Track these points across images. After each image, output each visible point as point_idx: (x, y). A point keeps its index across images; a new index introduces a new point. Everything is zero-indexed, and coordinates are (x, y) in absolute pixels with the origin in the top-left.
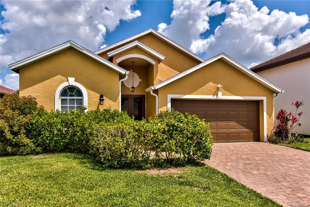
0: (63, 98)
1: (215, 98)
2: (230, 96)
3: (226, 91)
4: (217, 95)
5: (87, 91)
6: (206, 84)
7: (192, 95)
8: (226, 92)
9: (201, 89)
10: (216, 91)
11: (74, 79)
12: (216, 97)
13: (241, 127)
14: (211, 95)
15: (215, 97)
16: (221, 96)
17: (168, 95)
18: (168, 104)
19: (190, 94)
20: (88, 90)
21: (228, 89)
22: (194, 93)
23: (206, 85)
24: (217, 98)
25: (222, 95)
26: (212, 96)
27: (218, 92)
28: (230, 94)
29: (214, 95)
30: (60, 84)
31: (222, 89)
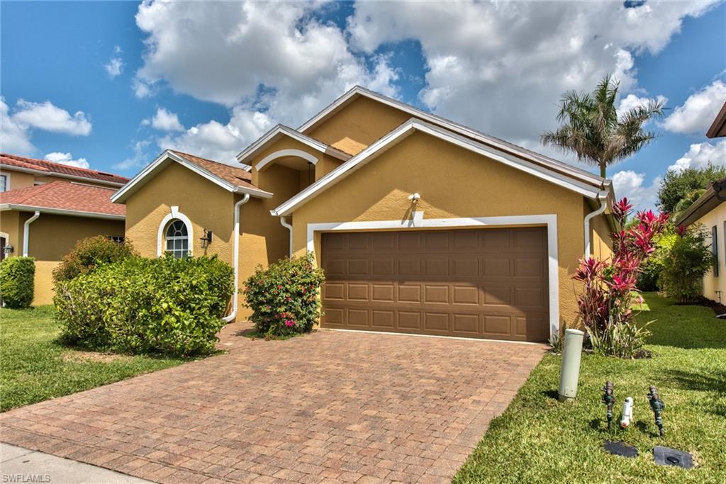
0: (169, 238)
1: (406, 226)
2: (444, 220)
3: (435, 207)
4: (411, 218)
5: (193, 226)
6: (386, 195)
7: (357, 221)
8: (435, 209)
9: (374, 208)
10: (408, 211)
11: (177, 208)
12: (410, 224)
13: (490, 298)
14: (397, 219)
15: (406, 224)
16: (420, 221)
17: (308, 225)
18: (308, 244)
19: (351, 220)
20: (195, 224)
21: (441, 203)
22: (359, 218)
23: (387, 197)
24: (412, 226)
25: (424, 218)
26: (400, 221)
27: (414, 210)
28: (446, 213)
29: (404, 219)
30: (164, 217)
31: (424, 203)
